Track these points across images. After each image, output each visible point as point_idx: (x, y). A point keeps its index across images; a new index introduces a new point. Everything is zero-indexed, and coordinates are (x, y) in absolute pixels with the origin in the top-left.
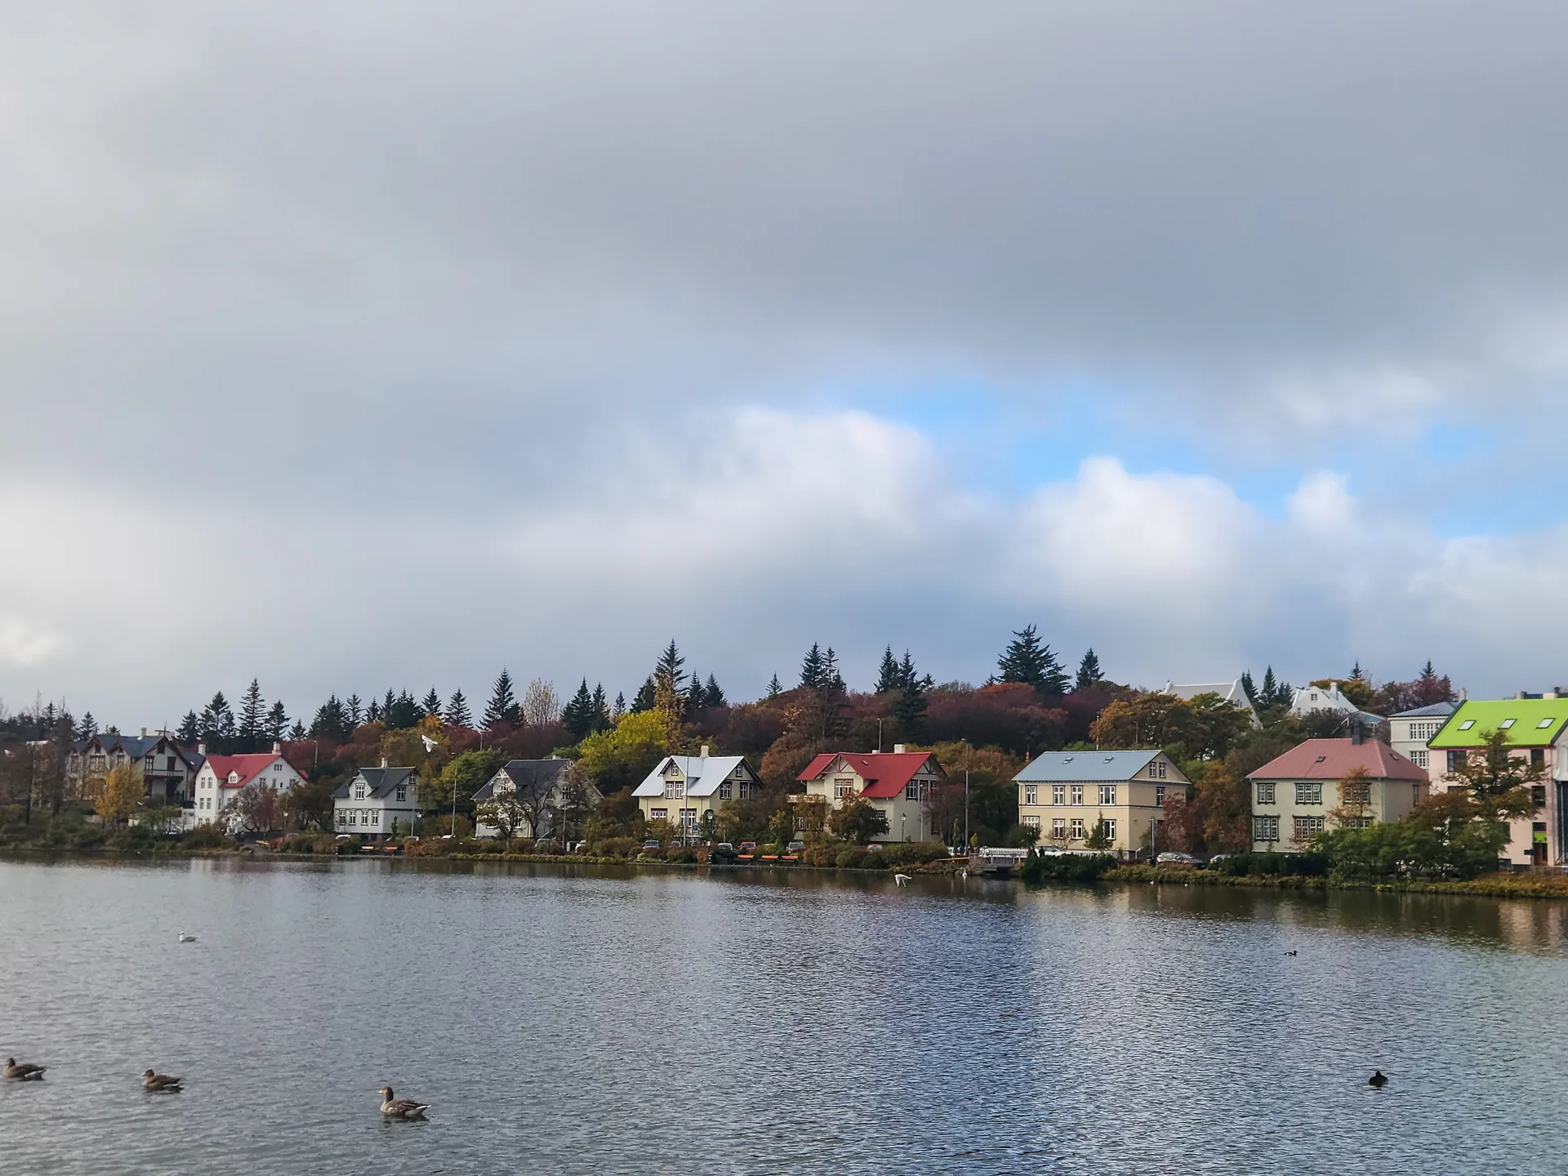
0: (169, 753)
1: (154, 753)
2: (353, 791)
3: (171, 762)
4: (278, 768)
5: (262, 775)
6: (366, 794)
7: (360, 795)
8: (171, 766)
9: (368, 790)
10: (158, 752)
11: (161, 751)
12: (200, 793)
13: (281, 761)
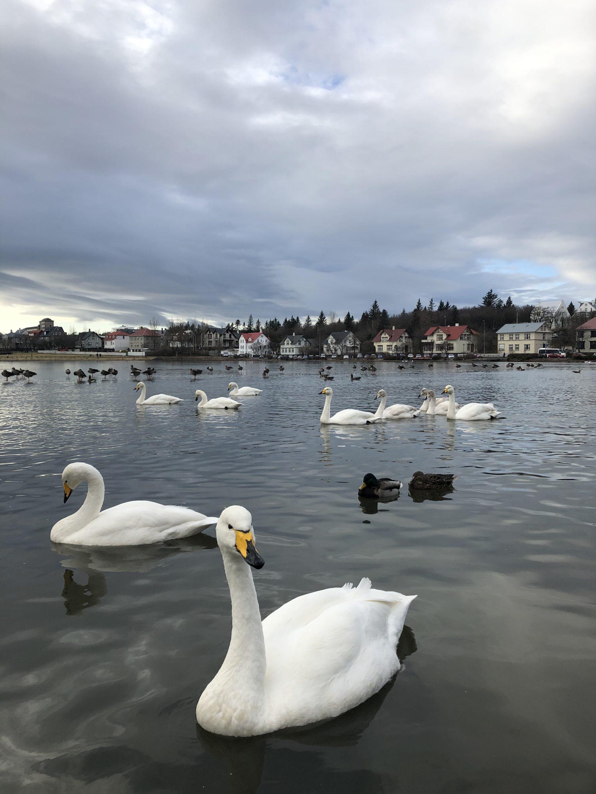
0: (229, 333)
1: (226, 333)
2: (286, 342)
3: (230, 335)
4: (262, 336)
5: (258, 339)
6: (290, 343)
7: (288, 344)
8: (230, 337)
9: (290, 342)
10: (227, 333)
11: (227, 332)
12: (241, 344)
13: (263, 335)
